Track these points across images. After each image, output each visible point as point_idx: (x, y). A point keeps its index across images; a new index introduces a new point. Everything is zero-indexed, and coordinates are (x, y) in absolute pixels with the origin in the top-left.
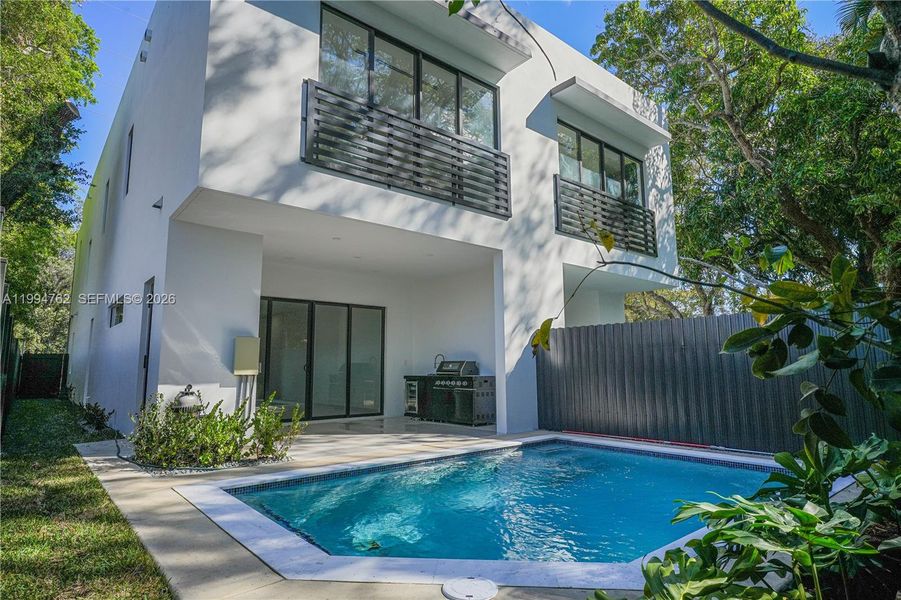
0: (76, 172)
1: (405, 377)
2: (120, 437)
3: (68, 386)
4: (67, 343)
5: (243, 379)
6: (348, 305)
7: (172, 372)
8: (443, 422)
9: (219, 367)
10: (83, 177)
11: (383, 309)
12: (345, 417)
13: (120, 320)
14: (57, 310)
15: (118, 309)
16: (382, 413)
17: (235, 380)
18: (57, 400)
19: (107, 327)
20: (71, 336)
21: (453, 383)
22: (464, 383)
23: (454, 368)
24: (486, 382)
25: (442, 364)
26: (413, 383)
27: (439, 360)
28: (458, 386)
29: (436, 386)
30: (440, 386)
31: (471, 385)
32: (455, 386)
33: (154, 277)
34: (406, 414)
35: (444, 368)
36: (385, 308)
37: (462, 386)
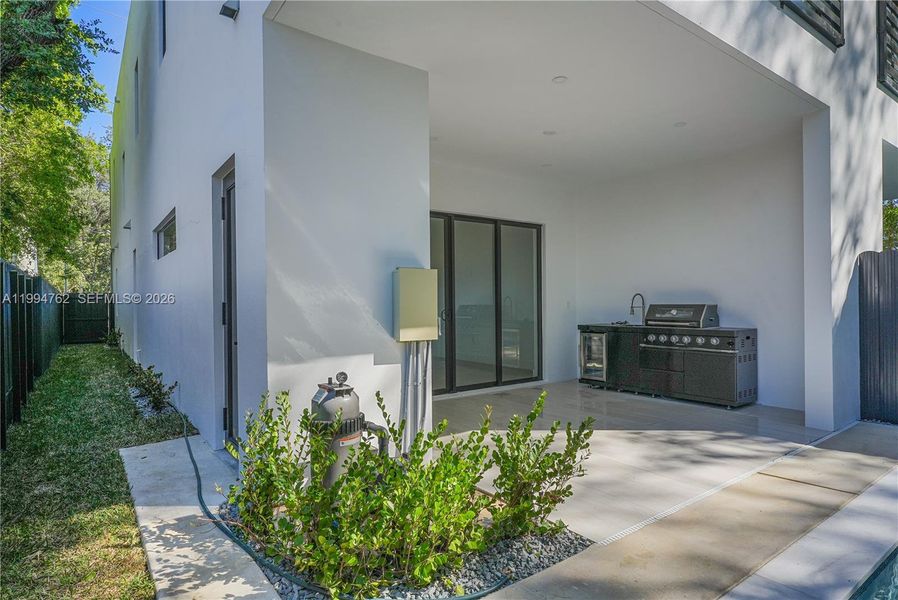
0: (89, 35)
1: (580, 327)
2: (193, 431)
3: (116, 330)
4: (111, 280)
5: (411, 348)
6: (495, 222)
7: (292, 341)
8: (656, 396)
9: (371, 326)
10: (98, 41)
11: (538, 228)
12: (496, 384)
13: (172, 246)
14: (97, 243)
15: (167, 233)
16: (539, 377)
17: (397, 352)
18: (106, 347)
19: (153, 258)
20: (114, 272)
21: (686, 340)
22: (714, 341)
23: (683, 315)
24: (748, 338)
25: (653, 308)
26: (595, 337)
27: (638, 302)
28: (697, 345)
29: (648, 342)
30: (655, 343)
31: (729, 343)
32: (690, 344)
33: (233, 157)
34: (582, 380)
35: (658, 315)
36: (540, 226)
37: (707, 344)
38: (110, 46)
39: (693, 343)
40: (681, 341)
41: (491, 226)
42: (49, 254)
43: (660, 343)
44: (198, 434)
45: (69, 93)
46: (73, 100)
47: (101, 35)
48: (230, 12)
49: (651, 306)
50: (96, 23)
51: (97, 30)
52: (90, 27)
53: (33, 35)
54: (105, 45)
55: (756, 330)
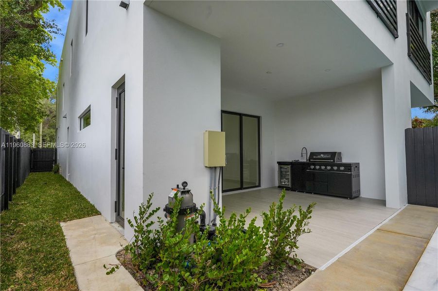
1: (278, 163)
2: (98, 213)
6: (240, 115)
8: (314, 194)
10: (54, 30)
11: (258, 118)
12: (241, 188)
13: (88, 123)
15: (86, 118)
16: (259, 186)
19: (78, 130)
21: (329, 168)
22: (342, 168)
23: (326, 156)
24: (356, 167)
25: (312, 154)
26: (286, 167)
27: (304, 151)
28: (334, 170)
29: (310, 169)
30: (314, 169)
31: (349, 169)
32: (330, 170)
33: (124, 75)
34: (279, 187)
35: (314, 157)
36: (259, 117)
37: (338, 170)
38: (60, 32)
39: (332, 169)
40: (326, 168)
41: (238, 116)
42: (26, 130)
43: (317, 170)
44: (101, 214)
45: (39, 51)
46: (41, 55)
47: (56, 27)
48: (125, 5)
49: (311, 153)
50: (53, 21)
51: (54, 24)
52: (50, 23)
53: (22, 23)
54: (57, 31)
55: (359, 163)
